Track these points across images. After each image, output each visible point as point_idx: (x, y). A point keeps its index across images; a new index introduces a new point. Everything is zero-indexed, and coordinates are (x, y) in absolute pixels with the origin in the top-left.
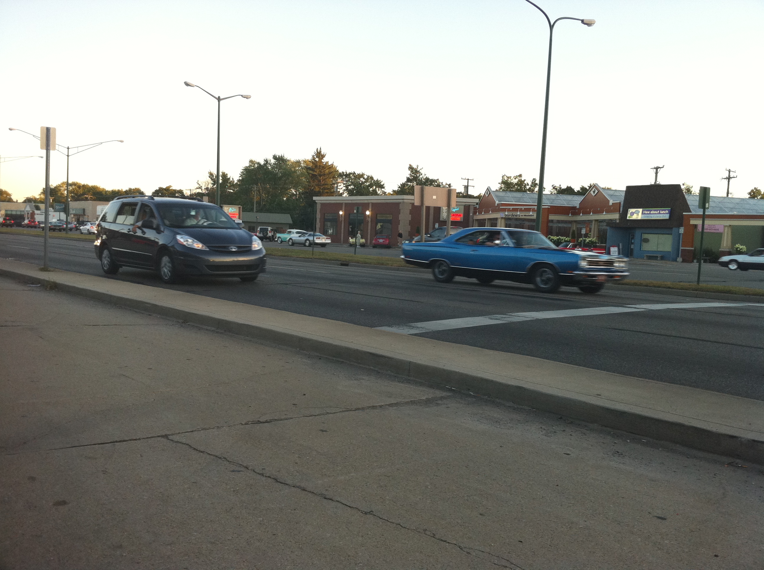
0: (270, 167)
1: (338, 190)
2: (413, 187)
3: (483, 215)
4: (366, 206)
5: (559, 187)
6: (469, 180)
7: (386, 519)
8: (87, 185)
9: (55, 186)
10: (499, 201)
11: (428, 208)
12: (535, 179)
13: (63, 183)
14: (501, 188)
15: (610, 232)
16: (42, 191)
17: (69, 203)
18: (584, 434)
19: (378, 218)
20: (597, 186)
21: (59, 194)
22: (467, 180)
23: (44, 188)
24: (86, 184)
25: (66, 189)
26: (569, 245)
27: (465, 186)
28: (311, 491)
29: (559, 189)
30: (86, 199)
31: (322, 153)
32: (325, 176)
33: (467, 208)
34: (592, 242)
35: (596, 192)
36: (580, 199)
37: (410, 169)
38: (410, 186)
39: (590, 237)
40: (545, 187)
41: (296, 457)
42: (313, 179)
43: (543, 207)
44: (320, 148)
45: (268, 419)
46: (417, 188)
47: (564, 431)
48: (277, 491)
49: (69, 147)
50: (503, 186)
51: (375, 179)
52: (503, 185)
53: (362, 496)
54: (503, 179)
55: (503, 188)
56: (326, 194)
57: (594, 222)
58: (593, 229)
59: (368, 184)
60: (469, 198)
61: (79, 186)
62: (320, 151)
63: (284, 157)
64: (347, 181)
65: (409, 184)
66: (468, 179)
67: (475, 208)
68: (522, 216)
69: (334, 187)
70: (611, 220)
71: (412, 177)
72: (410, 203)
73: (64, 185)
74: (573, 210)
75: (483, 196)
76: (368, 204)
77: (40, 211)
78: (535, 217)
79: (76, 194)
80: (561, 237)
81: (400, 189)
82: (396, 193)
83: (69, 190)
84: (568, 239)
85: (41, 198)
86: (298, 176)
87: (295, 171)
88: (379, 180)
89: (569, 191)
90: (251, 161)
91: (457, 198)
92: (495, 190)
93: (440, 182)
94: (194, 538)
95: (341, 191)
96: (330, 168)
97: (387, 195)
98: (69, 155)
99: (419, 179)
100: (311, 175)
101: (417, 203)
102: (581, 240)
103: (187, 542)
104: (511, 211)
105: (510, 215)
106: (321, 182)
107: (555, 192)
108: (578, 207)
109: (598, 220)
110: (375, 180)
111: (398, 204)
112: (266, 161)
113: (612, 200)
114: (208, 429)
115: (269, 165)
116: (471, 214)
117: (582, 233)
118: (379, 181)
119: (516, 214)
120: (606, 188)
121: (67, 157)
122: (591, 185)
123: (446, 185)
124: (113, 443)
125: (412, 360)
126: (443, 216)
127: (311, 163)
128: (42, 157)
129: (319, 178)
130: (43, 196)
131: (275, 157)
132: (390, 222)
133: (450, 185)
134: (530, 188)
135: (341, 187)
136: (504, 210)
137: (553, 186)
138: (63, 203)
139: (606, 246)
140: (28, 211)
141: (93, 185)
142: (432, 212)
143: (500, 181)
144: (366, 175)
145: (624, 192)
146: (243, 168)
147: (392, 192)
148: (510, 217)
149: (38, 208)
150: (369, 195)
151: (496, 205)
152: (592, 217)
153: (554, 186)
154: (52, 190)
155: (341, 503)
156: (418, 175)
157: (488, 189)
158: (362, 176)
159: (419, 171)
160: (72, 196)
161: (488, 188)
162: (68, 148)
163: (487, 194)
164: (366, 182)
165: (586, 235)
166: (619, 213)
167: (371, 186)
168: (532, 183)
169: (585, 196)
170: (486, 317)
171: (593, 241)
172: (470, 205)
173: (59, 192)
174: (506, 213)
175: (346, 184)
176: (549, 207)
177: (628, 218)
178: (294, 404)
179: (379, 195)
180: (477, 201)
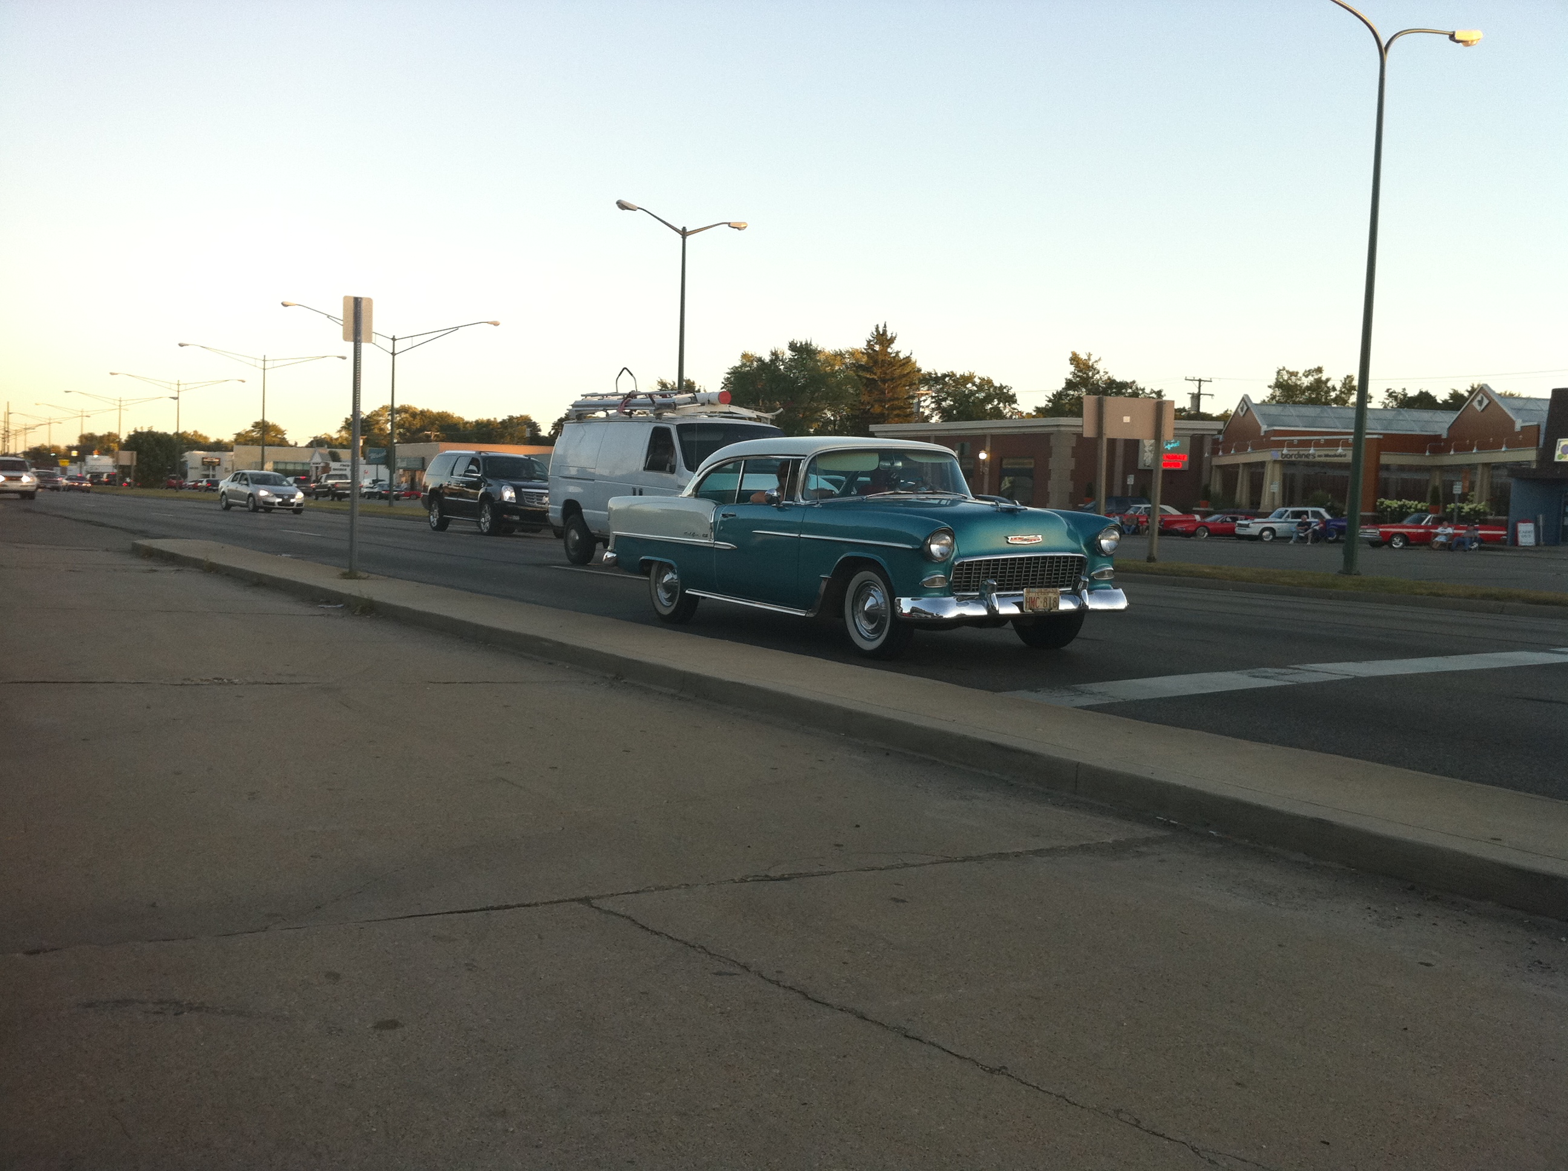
0: (782, 367)
1: (921, 410)
2: (1079, 398)
3: (1232, 455)
4: (978, 442)
5: (1403, 393)
6: (1202, 382)
7: (1035, 1085)
8: (428, 411)
9: (367, 414)
10: (1269, 425)
11: (1112, 442)
12: (1350, 377)
13: (384, 408)
14: (1273, 397)
15: (1516, 491)
16: (344, 423)
17: (395, 447)
18: (1464, 923)
19: (1004, 466)
20: (1487, 390)
21: (376, 431)
22: (1198, 382)
23: (347, 419)
24: (426, 410)
25: (388, 420)
26: (1426, 518)
27: (1193, 394)
28: (876, 1022)
29: (1402, 397)
30: (427, 439)
31: (889, 336)
32: (894, 381)
33: (1197, 441)
34: (1476, 513)
35: (1486, 402)
36: (1451, 417)
37: (1073, 361)
38: (1072, 399)
39: (1472, 501)
40: (1372, 395)
41: (845, 951)
42: (869, 389)
43: (1368, 436)
44: (885, 325)
45: (786, 873)
46: (1089, 402)
47: (1419, 915)
48: (808, 1018)
49: (396, 338)
50: (1278, 393)
51: (997, 384)
52: (1277, 389)
53: (982, 1036)
54: (1278, 376)
55: (1277, 398)
56: (896, 419)
57: (1480, 469)
58: (1478, 484)
59: (981, 395)
60: (1202, 420)
61: (414, 414)
62: (885, 331)
63: (811, 345)
64: (938, 391)
65: (1071, 392)
66: (1200, 381)
67: (1216, 442)
68: (1320, 456)
69: (912, 403)
70: (1518, 463)
71: (1078, 379)
72: (1074, 434)
73: (387, 411)
74: (1433, 443)
75: (1232, 414)
76: (985, 436)
77: (340, 463)
78: (1349, 457)
79: (408, 430)
80: (1407, 502)
81: (1050, 405)
82: (1043, 413)
83: (395, 421)
84: (1422, 506)
85: (341, 437)
86: (839, 384)
87: (833, 374)
88: (1004, 385)
89: (1425, 401)
90: (744, 356)
91: (1176, 421)
92: (1258, 402)
93: (1139, 387)
94: (646, 1102)
95: (927, 412)
96: (904, 364)
97: (1023, 417)
98: (396, 352)
99: (1093, 381)
100: (865, 381)
101: (1089, 432)
102: (1452, 507)
103: (633, 1110)
104: (1294, 446)
105: (1293, 454)
106: (885, 394)
107: (1395, 403)
108: (1445, 436)
109: (1490, 464)
110: (996, 387)
111: (1047, 436)
112: (775, 354)
113: (1521, 421)
114: (667, 889)
115: (781, 363)
116: (1206, 455)
117: (1455, 492)
118: (1005, 388)
119: (1306, 453)
120: (1508, 394)
121: (391, 356)
122: (1473, 387)
123: (1151, 393)
124: (485, 912)
125: (1080, 760)
126: (1144, 459)
127: (865, 356)
128: (344, 358)
129: (882, 386)
130: (344, 434)
131: (793, 347)
132: (1029, 473)
133: (1159, 394)
134: (1337, 396)
135: (927, 405)
136: (1280, 444)
137: (1388, 391)
138: (385, 446)
139: (1507, 521)
140: (317, 464)
141: (440, 411)
142: (1120, 450)
143: (1272, 382)
144: (977, 377)
145: (1549, 402)
146: (729, 371)
147: (1035, 411)
148: (1293, 459)
149: (335, 458)
150: (986, 420)
151: (1262, 434)
152: (1477, 457)
153: (1390, 391)
154: (363, 421)
155: (939, 1047)
156: (1090, 374)
157: (1245, 400)
158: (969, 379)
159: (1093, 365)
160: (400, 432)
161: (1243, 399)
162: (394, 339)
163: (1242, 411)
164: (977, 392)
165: (1463, 498)
166: (1536, 449)
167: (989, 399)
168: (1344, 384)
169: (1459, 412)
170: (1241, 673)
171: (1480, 510)
172: (1204, 434)
173: (377, 426)
174: (1285, 451)
175: (937, 398)
176: (1381, 437)
177: (1556, 459)
178: (838, 845)
179: (1006, 418)
180: (1220, 425)
